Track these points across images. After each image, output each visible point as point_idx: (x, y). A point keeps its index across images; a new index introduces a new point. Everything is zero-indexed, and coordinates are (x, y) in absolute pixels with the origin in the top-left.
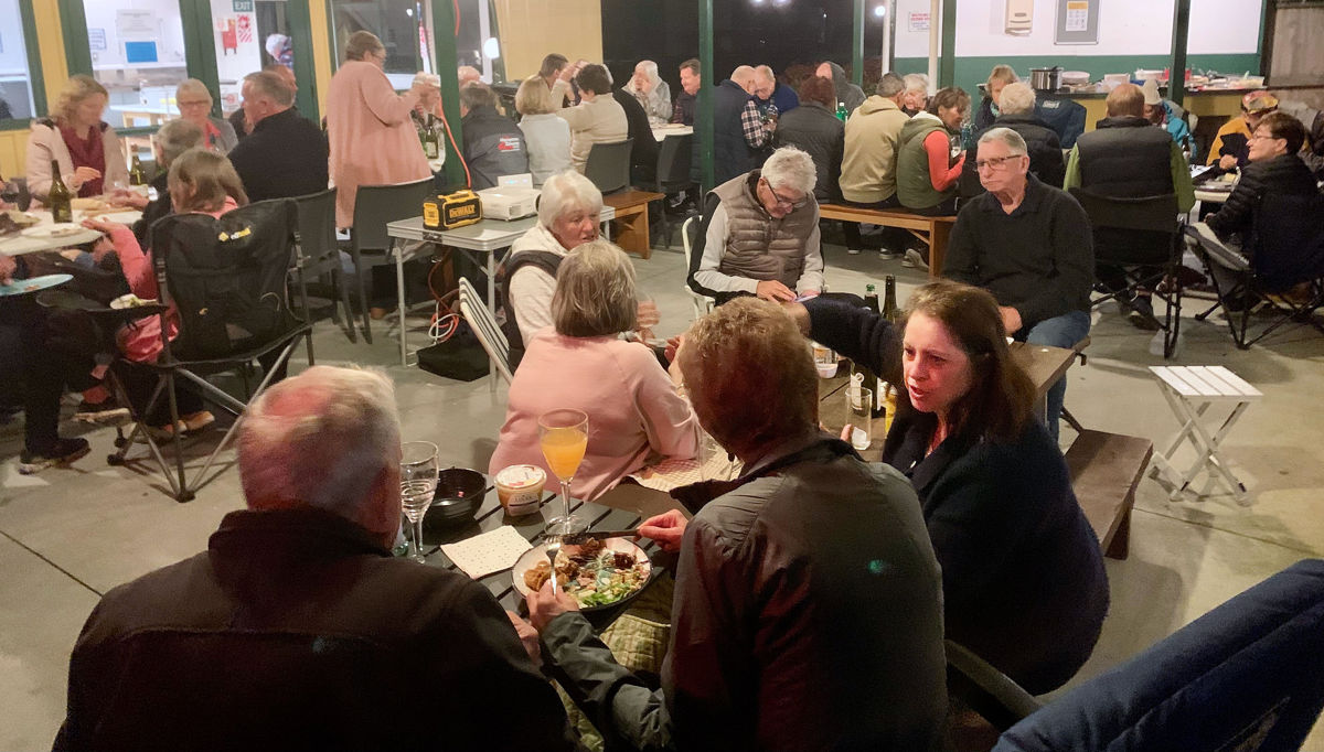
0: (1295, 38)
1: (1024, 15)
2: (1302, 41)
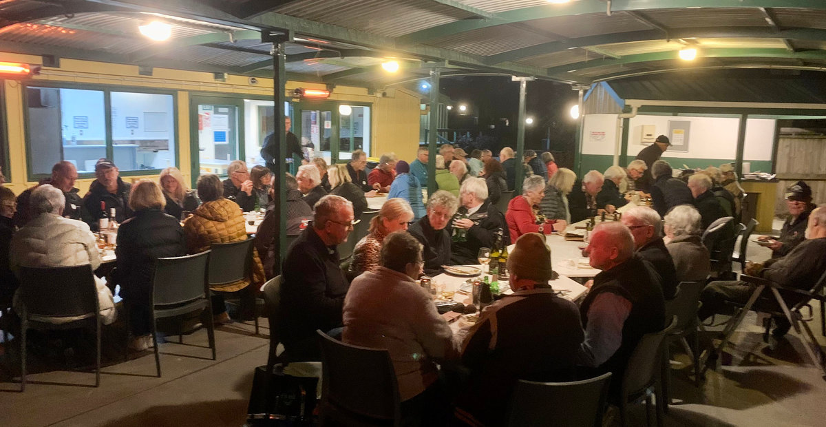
0: (789, 153)
1: (650, 135)
2: (792, 155)
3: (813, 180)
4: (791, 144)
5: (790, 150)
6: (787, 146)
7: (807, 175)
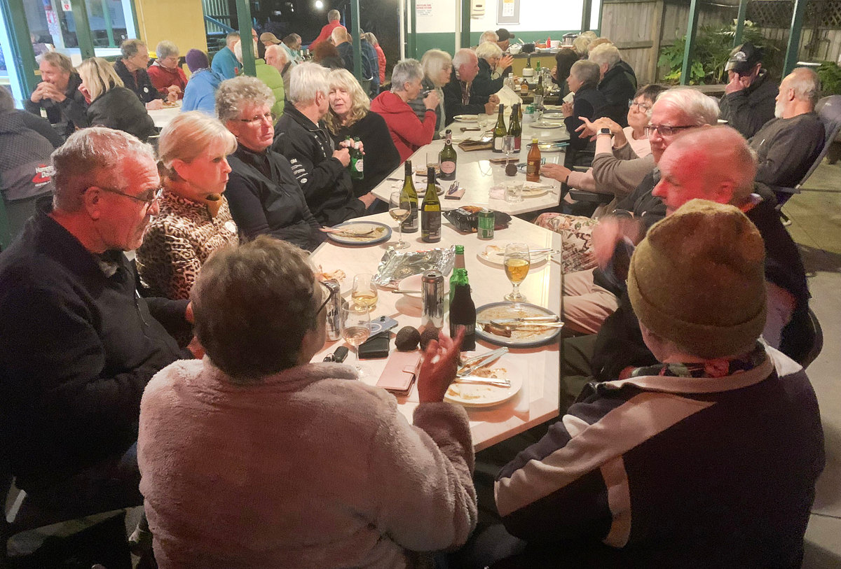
1: (481, 6)
3: (633, 48)
4: (614, 10)
5: (613, 17)
6: (610, 12)
7: (629, 43)
